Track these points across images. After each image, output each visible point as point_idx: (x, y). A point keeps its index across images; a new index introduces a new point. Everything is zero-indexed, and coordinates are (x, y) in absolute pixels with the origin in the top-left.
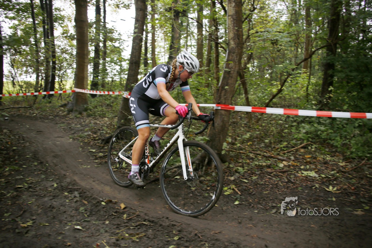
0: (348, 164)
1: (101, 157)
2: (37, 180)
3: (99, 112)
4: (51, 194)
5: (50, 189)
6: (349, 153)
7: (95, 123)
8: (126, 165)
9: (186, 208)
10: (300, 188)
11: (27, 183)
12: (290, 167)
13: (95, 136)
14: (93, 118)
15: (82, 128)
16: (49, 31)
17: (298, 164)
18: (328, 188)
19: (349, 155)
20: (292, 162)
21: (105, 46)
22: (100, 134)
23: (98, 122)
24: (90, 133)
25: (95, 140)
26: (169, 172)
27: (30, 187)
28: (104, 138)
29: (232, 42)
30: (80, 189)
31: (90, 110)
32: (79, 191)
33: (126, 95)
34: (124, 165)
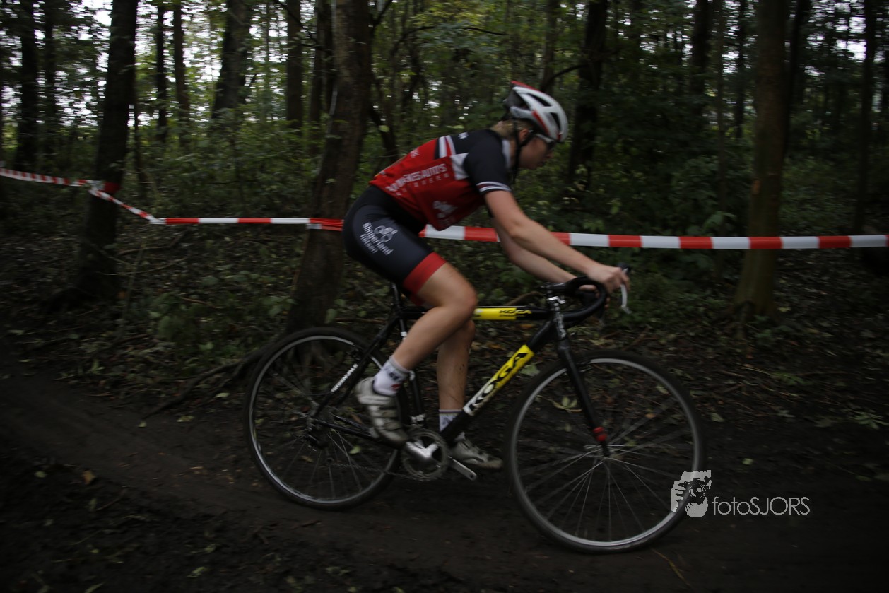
0: (610, 341)
1: (37, 349)
3: (38, 221)
6: (616, 315)
7: (28, 252)
8: (101, 368)
9: (238, 471)
10: (500, 406)
12: (483, 355)
13: (24, 291)
14: (22, 236)
17: (503, 347)
18: (560, 402)
19: (615, 320)
20: (489, 342)
23: (36, 249)
25: (23, 303)
26: (203, 382)
28: (46, 298)
29: (345, 72)
31: (15, 215)
33: (97, 189)
34: (96, 368)
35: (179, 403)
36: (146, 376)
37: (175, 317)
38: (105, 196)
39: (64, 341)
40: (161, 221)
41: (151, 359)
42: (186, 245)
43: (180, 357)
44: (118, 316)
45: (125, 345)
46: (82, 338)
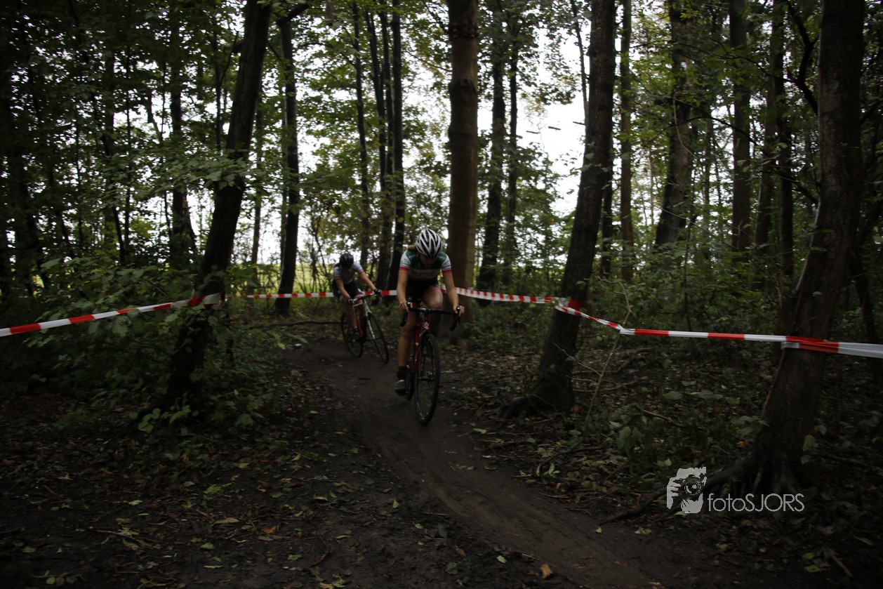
1: (498, 448)
2: (356, 488)
3: (496, 342)
4: (386, 523)
5: (383, 513)
7: (487, 367)
8: (557, 472)
11: (336, 493)
13: (486, 396)
14: (482, 353)
15: (456, 377)
16: (393, 159)
21: (512, 188)
22: (499, 393)
23: (494, 365)
24: (474, 389)
25: (486, 407)
27: (341, 503)
28: (506, 404)
29: (832, 181)
30: (448, 519)
31: (477, 335)
32: (447, 523)
33: (562, 305)
34: (551, 470)
35: (637, 515)
36: (601, 485)
37: (636, 429)
38: (572, 310)
39: (522, 443)
40: (631, 332)
41: (606, 470)
42: (631, 371)
43: (634, 472)
44: (572, 427)
45: (578, 454)
46: (538, 443)
